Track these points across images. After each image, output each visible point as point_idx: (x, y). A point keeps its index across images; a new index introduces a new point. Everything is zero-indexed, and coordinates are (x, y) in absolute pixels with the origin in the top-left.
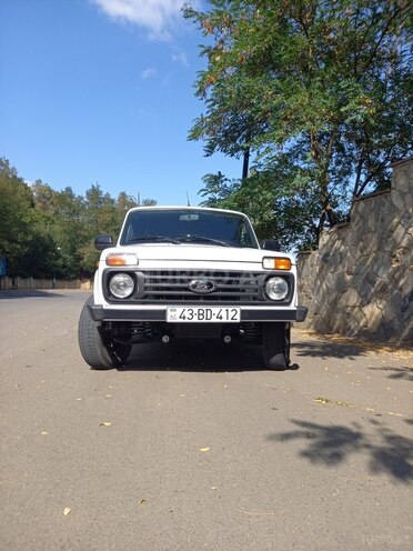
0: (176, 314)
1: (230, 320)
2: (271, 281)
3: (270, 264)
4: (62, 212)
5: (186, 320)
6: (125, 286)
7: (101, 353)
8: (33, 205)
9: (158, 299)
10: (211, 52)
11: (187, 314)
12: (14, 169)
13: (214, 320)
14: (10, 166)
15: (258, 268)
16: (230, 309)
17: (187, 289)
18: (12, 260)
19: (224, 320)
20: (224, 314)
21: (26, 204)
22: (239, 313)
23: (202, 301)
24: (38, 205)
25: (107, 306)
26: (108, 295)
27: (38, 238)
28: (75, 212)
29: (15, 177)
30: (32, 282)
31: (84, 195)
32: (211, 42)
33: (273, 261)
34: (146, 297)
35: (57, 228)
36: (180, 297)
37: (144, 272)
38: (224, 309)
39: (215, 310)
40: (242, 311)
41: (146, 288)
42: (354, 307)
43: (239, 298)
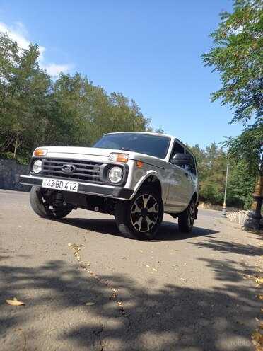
0: (46, 182)
1: (72, 190)
3: (114, 158)
5: (50, 187)
13: (63, 188)
15: (106, 160)
16: (73, 182)
20: (69, 185)
22: (77, 186)
33: (117, 156)
37: (45, 159)
38: (70, 182)
39: (65, 182)
40: (80, 185)
41: (44, 168)
43: (91, 179)
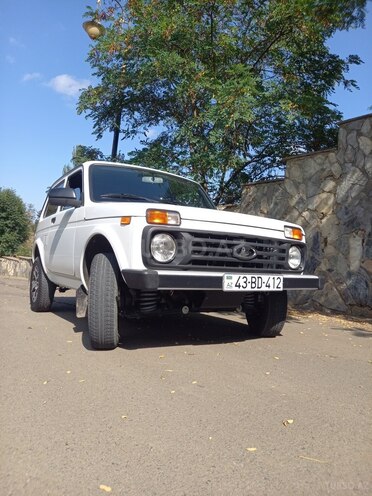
0: (233, 282)
1: (276, 289)
2: (291, 250)
3: (290, 234)
5: (241, 289)
11: (242, 282)
13: (264, 289)
15: (281, 236)
16: (276, 277)
19: (272, 289)
20: (271, 281)
22: (282, 282)
23: (255, 269)
26: (149, 259)
33: (291, 231)
34: (190, 262)
37: (189, 233)
38: (271, 277)
39: (265, 278)
41: (192, 253)
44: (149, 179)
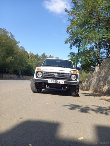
0: (50, 81)
1: (61, 83)
2: (72, 76)
3: (72, 72)
4: (35, 60)
5: (52, 83)
6: (40, 75)
7: (35, 89)
8: (29, 58)
9: (47, 78)
10: (72, 21)
11: (52, 81)
12: (25, 49)
13: (58, 83)
14: (24, 48)
15: (69, 72)
16: (62, 81)
17: (53, 76)
18: (23, 71)
19: (60, 83)
20: (60, 82)
21: (27, 57)
23: (56, 79)
24: (30, 58)
25: (36, 78)
26: (37, 76)
27: (29, 66)
28: (38, 60)
29: (25, 51)
30: (27, 77)
31: (41, 56)
32: (71, 18)
33: (73, 71)
34: (44, 77)
35: (34, 64)
36: (52, 78)
37: (44, 72)
39: (58, 81)
40: (64, 82)
41: (44, 75)
42: (102, 86)
43: (65, 79)
44: (57, 61)
